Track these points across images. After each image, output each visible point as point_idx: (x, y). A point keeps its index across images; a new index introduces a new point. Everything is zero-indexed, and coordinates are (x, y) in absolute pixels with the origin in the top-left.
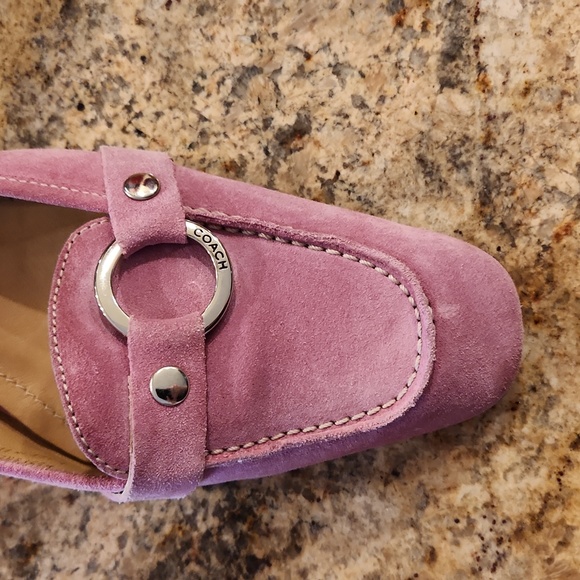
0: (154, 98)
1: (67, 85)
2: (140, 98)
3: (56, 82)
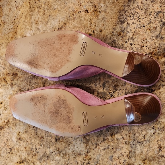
0: (143, 16)
1: (128, 13)
2: (140, 16)
3: (127, 12)
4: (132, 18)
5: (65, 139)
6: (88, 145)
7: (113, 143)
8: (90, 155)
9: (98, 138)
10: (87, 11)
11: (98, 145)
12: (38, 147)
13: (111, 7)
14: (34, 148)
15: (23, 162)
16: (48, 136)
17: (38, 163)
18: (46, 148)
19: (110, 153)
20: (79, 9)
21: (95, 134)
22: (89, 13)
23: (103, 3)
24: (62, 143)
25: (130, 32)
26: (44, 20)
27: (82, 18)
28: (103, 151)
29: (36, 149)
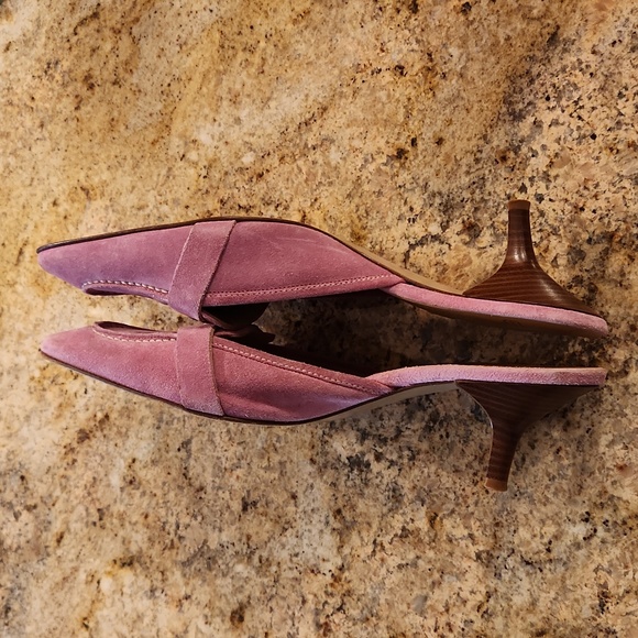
0: (593, 98)
1: (542, 85)
2: (585, 98)
3: (536, 82)
4: (552, 104)
5: (273, 506)
6: (346, 540)
7: (433, 548)
8: (349, 579)
9: (383, 524)
10: (400, 69)
11: (379, 548)
12: (185, 520)
13: (485, 60)
14: (172, 520)
15: (130, 564)
16: (219, 488)
17: (178, 574)
18: (210, 528)
19: (418, 584)
20: (375, 60)
21: (375, 506)
22: (408, 77)
23: (459, 47)
24: (264, 518)
25: (540, 152)
26: (259, 90)
27: (382, 95)
28: (395, 573)
29: (178, 527)
